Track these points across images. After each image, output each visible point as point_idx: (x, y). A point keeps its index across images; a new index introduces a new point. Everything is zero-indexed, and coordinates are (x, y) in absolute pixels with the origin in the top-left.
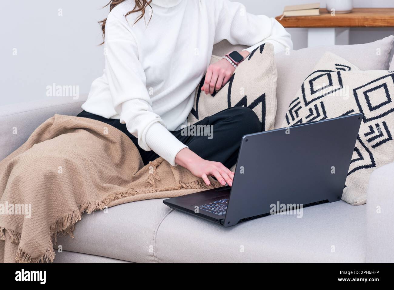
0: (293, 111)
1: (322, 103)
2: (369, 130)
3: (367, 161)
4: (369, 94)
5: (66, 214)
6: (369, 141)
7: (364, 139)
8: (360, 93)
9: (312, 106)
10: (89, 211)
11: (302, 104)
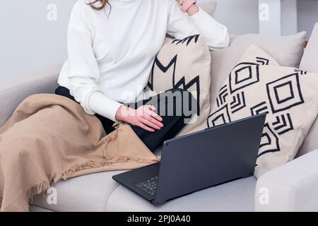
0: (222, 96)
1: (243, 93)
2: (276, 120)
3: (273, 146)
4: (277, 89)
5: (39, 183)
6: (276, 129)
7: (272, 127)
8: (271, 87)
9: (235, 94)
10: (55, 181)
11: (228, 91)
